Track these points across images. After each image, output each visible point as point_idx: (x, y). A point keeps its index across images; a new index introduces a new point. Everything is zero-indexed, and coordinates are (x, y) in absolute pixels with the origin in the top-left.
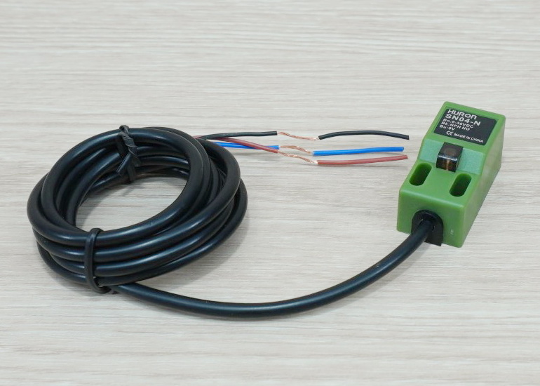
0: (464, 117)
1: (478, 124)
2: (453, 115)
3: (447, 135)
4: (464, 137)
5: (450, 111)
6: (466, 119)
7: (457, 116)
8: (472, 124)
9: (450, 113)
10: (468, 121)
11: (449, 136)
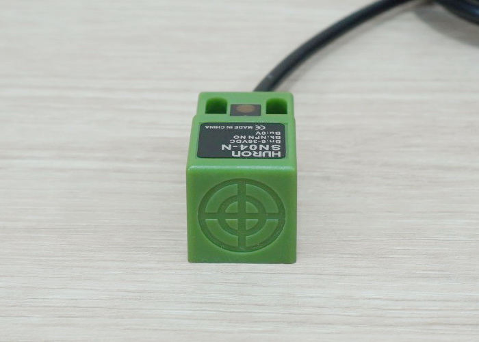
0: (251, 151)
1: (223, 147)
2: (270, 149)
3: (264, 124)
4: (237, 127)
5: (279, 154)
6: (248, 149)
7: (263, 150)
8: (233, 145)
9: (276, 152)
10: (242, 147)
11: (259, 124)
